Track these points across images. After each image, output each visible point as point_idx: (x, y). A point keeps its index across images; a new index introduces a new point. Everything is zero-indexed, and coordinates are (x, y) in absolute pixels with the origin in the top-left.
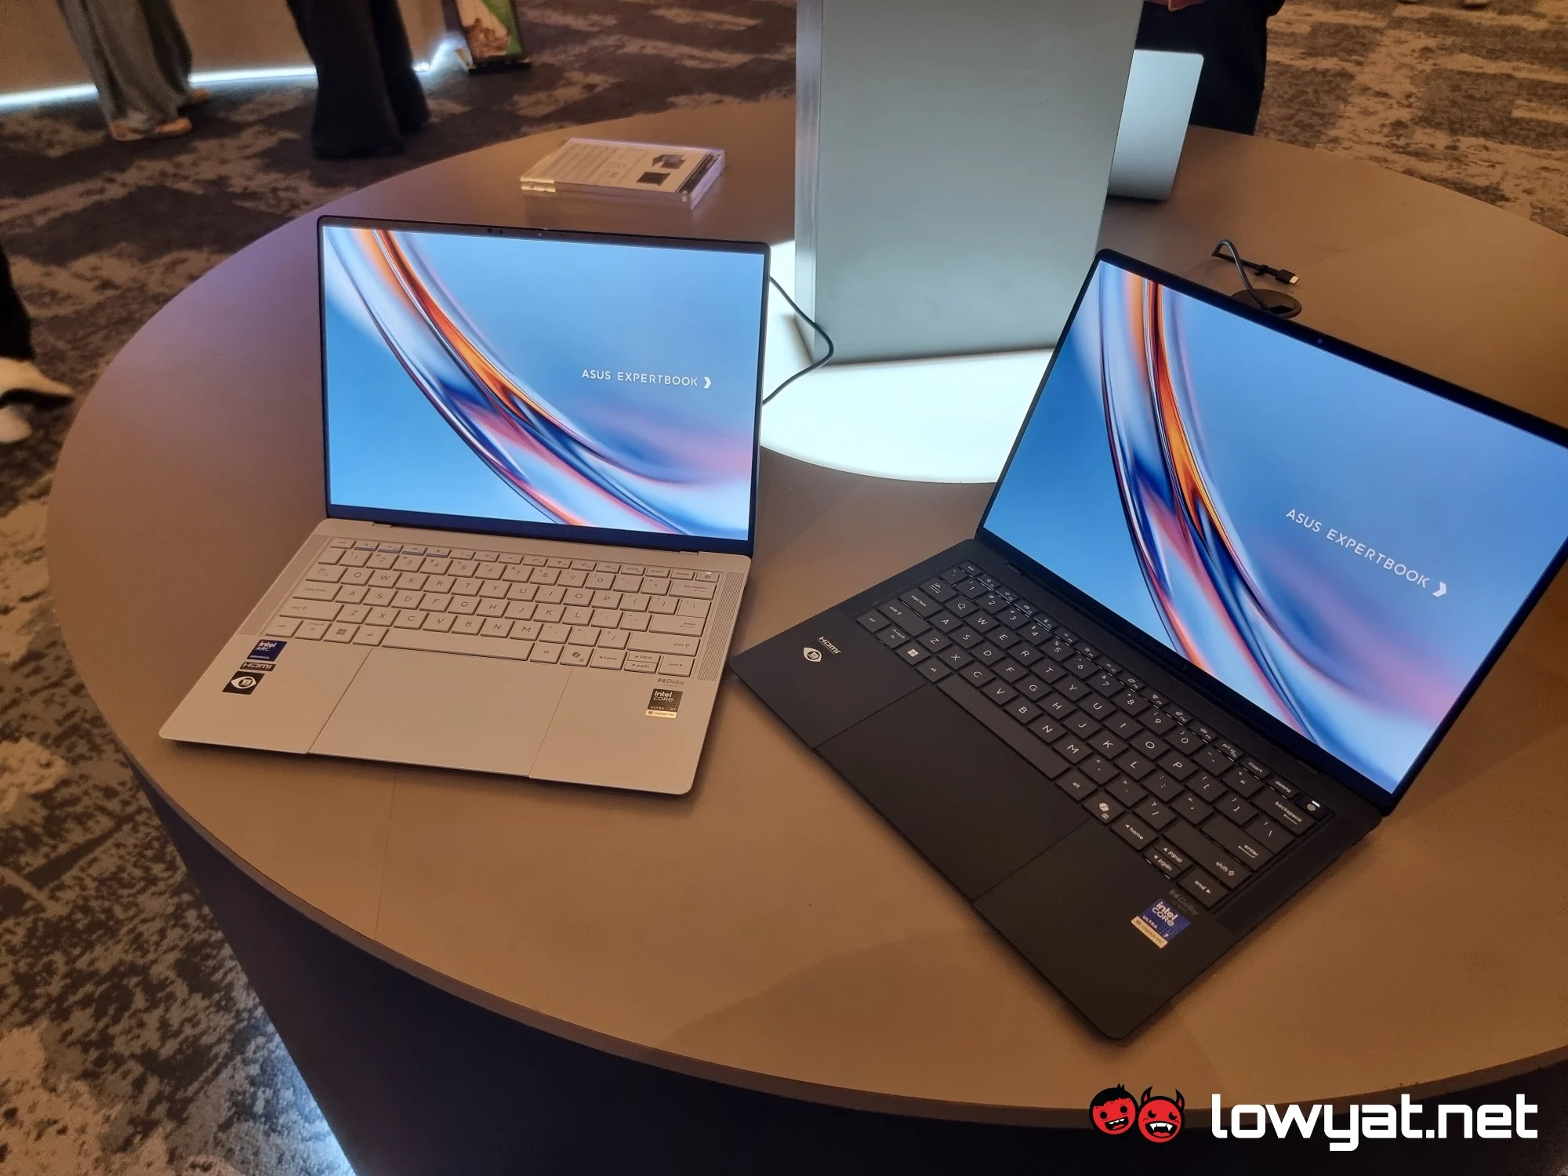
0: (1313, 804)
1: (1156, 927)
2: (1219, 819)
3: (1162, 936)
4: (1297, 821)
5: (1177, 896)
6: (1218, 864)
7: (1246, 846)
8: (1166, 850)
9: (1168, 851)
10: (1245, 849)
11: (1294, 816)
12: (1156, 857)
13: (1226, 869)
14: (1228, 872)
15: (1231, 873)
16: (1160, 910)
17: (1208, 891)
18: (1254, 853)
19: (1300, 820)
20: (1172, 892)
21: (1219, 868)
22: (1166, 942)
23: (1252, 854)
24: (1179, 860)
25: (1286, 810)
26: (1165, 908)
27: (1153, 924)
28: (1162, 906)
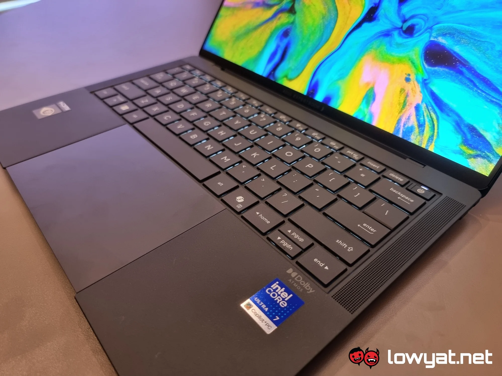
0: (422, 188)
1: (266, 309)
2: (340, 202)
3: (271, 319)
4: (409, 201)
5: (294, 275)
6: (338, 241)
7: (364, 225)
8: (289, 231)
9: (292, 232)
10: (365, 227)
11: (407, 198)
12: (279, 238)
13: (345, 245)
14: (347, 248)
15: (350, 249)
16: (274, 291)
17: (326, 268)
18: (372, 230)
19: (412, 201)
20: (290, 271)
21: (338, 244)
22: (274, 327)
23: (370, 231)
24: (301, 240)
25: (399, 193)
26: (279, 288)
27: (264, 306)
28: (277, 286)
